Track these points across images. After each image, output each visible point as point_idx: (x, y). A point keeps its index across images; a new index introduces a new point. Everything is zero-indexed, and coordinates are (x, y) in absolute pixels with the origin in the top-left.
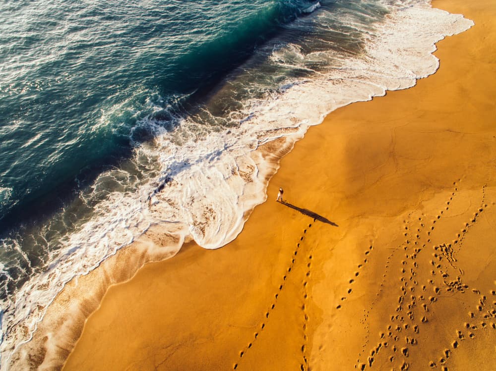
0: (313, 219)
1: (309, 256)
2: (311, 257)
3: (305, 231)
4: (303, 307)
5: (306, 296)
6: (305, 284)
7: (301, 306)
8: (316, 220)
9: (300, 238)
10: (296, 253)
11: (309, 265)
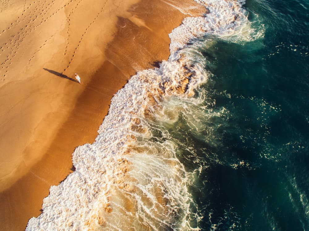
0: (63, 74)
1: (66, 55)
2: (65, 54)
3: (68, 67)
4: (69, 36)
5: (68, 39)
6: (68, 43)
7: (70, 36)
8: (61, 73)
9: (71, 63)
10: (73, 56)
11: (66, 51)
